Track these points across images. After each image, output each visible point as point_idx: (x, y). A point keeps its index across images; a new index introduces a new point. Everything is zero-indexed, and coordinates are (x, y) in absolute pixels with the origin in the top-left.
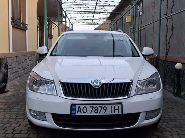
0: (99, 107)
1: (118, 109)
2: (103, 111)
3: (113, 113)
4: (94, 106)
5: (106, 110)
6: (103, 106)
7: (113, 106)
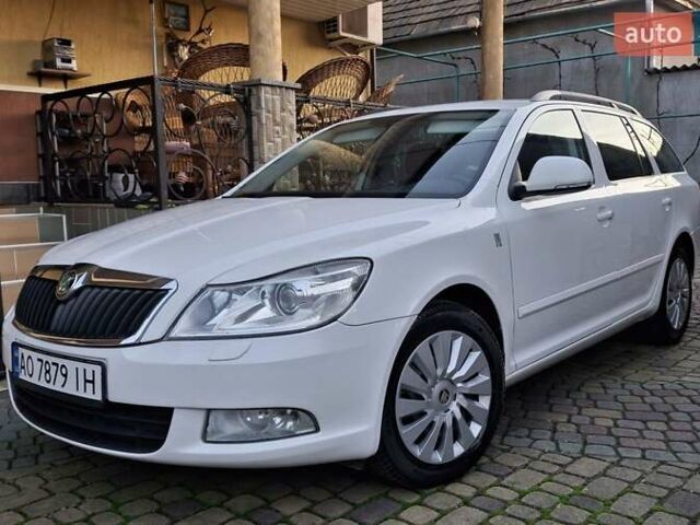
0: (54, 364)
1: (93, 382)
2: (60, 379)
3: (81, 394)
4: (45, 358)
5: (65, 376)
6: (60, 362)
7: (81, 366)
